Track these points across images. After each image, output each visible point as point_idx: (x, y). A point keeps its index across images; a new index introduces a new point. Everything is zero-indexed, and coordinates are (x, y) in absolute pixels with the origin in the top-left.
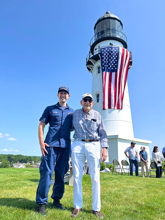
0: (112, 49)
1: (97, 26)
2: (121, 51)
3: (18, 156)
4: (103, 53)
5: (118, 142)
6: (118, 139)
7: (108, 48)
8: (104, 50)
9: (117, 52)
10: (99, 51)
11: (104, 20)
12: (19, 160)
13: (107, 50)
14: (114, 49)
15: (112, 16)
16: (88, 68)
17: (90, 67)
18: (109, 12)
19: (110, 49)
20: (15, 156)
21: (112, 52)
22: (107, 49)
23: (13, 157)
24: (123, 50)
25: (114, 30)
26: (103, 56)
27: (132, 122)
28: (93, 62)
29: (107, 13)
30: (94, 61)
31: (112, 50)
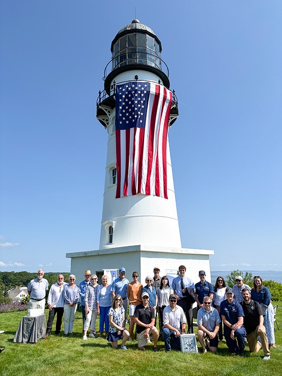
0: (136, 86)
1: (114, 46)
2: (153, 90)
3: (20, 274)
4: (120, 94)
5: (141, 258)
6: (141, 253)
7: (130, 84)
8: (122, 89)
9: (145, 92)
10: (114, 90)
11: (126, 34)
12: (22, 281)
13: (128, 88)
14: (140, 86)
15: (139, 26)
16: (100, 121)
17: (104, 119)
18: (138, 21)
19: (133, 86)
20: (15, 274)
21: (136, 91)
22: (127, 86)
23: (12, 277)
24: (158, 88)
25: (144, 53)
26: (120, 100)
27: (177, 218)
28: (106, 110)
29: (134, 22)
30: (109, 109)
31: (136, 88)
